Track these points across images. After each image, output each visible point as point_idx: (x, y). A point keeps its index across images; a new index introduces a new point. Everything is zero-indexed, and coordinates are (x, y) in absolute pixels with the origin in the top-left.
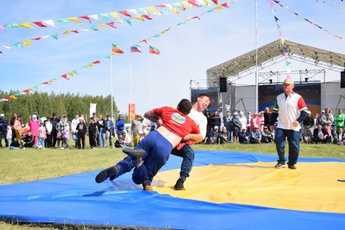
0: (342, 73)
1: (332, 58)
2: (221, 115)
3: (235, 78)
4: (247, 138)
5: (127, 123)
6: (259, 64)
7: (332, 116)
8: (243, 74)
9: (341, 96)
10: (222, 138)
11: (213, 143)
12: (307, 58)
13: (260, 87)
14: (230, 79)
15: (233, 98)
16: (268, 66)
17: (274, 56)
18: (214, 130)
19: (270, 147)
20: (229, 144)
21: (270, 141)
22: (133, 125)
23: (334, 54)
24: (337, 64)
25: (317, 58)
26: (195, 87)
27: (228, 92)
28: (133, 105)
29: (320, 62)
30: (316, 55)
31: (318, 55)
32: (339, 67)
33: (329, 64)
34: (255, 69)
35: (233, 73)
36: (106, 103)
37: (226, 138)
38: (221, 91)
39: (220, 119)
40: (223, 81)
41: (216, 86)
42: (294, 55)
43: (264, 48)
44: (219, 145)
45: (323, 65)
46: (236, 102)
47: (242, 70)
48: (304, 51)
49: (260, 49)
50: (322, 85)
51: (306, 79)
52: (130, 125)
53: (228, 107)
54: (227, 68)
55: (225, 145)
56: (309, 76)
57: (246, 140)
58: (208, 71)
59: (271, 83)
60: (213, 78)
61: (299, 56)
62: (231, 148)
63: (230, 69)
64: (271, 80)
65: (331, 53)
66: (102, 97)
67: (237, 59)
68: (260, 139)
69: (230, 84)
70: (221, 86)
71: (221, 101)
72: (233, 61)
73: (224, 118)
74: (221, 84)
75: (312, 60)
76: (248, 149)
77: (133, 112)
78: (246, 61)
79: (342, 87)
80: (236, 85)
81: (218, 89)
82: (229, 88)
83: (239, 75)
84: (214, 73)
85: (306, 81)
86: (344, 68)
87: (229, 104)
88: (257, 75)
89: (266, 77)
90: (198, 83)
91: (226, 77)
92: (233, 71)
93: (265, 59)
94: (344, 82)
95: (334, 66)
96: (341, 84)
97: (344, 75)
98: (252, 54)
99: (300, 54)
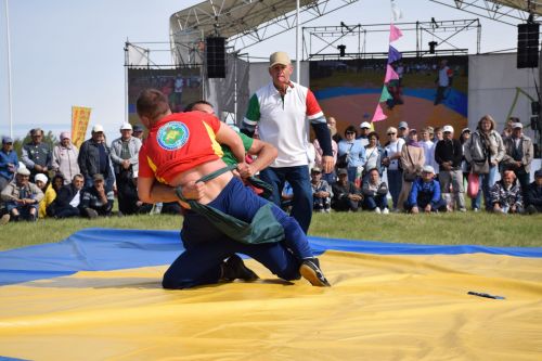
0: (521, 28)
3: (248, 40)
6: (312, 4)
8: (268, 29)
9: (518, 90)
13: (313, 66)
14: (236, 43)
15: (244, 95)
16: (337, 7)
24: (510, 4)
26: (139, 61)
27: (230, 77)
32: (516, 12)
33: (491, 5)
35: (245, 25)
38: (211, 74)
40: (215, 48)
41: (198, 60)
47: (265, 18)
50: (470, 58)
51: (433, 44)
54: (226, 10)
56: (439, 36)
58: (174, 19)
59: (343, 54)
60: (189, 39)
63: (236, 13)
64: (342, 48)
69: (236, 55)
70: (210, 62)
74: (209, 56)
79: (520, 65)
80: (251, 60)
81: (203, 70)
82: (232, 68)
83: (260, 33)
84: (190, 24)
85: (432, 51)
86: (527, 15)
87: (232, 111)
88: (306, 33)
89: (330, 40)
90: (148, 51)
91: (223, 36)
92: (242, 21)
94: (528, 51)
96: (520, 59)
97: (528, 32)
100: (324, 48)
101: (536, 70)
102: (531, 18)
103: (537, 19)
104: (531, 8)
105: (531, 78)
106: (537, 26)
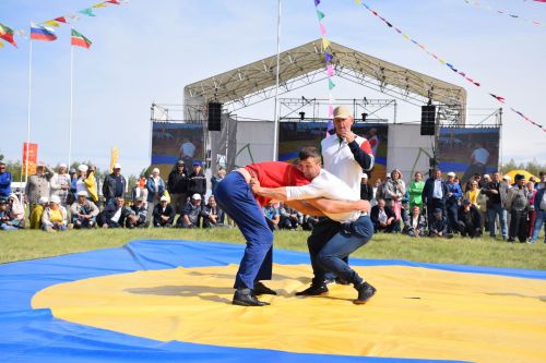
0: (423, 108)
1: (409, 80)
2: (208, 174)
3: (237, 105)
5: (16, 179)
6: (283, 82)
7: (402, 184)
8: (251, 98)
9: (421, 149)
10: (207, 218)
11: (190, 227)
12: (367, 78)
13: (281, 125)
14: (229, 107)
15: (233, 143)
16: (298, 87)
17: (310, 68)
18: (193, 201)
19: (294, 236)
20: (219, 229)
21: (295, 227)
22: (31, 186)
23: (413, 73)
24: (416, 91)
25: (383, 79)
26: (161, 117)
27: (223, 130)
28: (34, 147)
29: (389, 86)
30: (383, 73)
31: (386, 73)
32: (420, 97)
33: (404, 91)
34: (275, 91)
35: (234, 95)
37: (214, 217)
38: (211, 128)
39: (204, 181)
40: (214, 110)
41: (202, 118)
42: (345, 70)
43: (292, 52)
44: (201, 231)
45: (394, 91)
46: (238, 149)
47: (250, 91)
48: (363, 64)
49: (284, 55)
50: (391, 129)
51: (364, 115)
52: (23, 185)
53: (222, 160)
54: (223, 85)
55: (211, 231)
56: (369, 109)
58: (187, 89)
59: (302, 118)
60: (196, 103)
61: (353, 73)
62: (222, 236)
63: (229, 87)
64: (302, 114)
65: (407, 71)
67: (242, 70)
68: (276, 222)
69: (228, 115)
70: (210, 120)
71: (208, 147)
72: (235, 72)
73: (213, 180)
74: (211, 115)
75: (375, 81)
77: (33, 159)
78: (259, 75)
79: (424, 132)
80: (239, 119)
81: (206, 125)
82: (225, 124)
83: (246, 101)
84: (197, 93)
85: (364, 120)
86: (427, 100)
87: (223, 154)
88: (278, 103)
89: (294, 108)
90: (167, 110)
91: (220, 102)
92: (234, 92)
93: (294, 74)
94: (428, 124)
95: (412, 95)
96: (422, 128)
97: (428, 111)
98: (270, 64)
99: (354, 69)
100: (290, 113)
101: (433, 137)
102: (430, 102)
103: (434, 103)
104: (430, 95)
105: (429, 142)
106: (434, 108)
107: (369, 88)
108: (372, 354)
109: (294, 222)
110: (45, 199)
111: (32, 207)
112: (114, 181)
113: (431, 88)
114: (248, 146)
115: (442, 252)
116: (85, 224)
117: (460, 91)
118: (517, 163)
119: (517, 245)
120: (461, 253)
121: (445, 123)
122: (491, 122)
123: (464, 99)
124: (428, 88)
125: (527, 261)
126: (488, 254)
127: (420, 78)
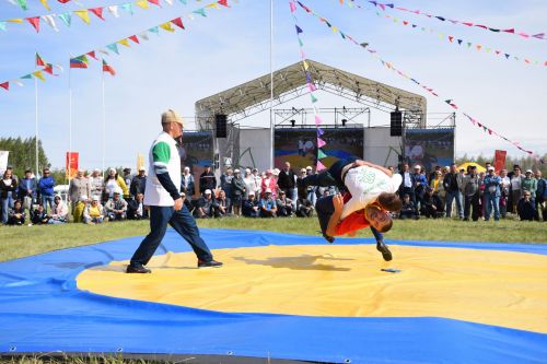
0: (392, 114)
1: (380, 92)
2: (217, 174)
3: (239, 116)
4: (256, 208)
5: (61, 183)
6: (276, 96)
8: (251, 110)
9: (391, 148)
10: (217, 208)
11: (203, 217)
12: (345, 91)
13: (276, 131)
14: (233, 118)
15: (237, 147)
16: (290, 99)
17: (298, 84)
18: (206, 196)
19: (289, 222)
20: (228, 219)
21: (289, 214)
22: (73, 188)
23: (383, 86)
24: (385, 100)
25: (358, 91)
27: (229, 137)
28: (75, 155)
29: (363, 97)
30: (358, 86)
31: (361, 86)
32: (388, 105)
33: (375, 101)
34: (270, 103)
35: (237, 108)
36: (27, 151)
37: (223, 208)
38: (218, 136)
40: (221, 121)
41: (211, 127)
42: (327, 84)
43: (283, 71)
44: (213, 220)
45: (367, 101)
46: (241, 153)
47: (250, 104)
48: (340, 79)
49: (277, 73)
50: (366, 133)
51: (344, 121)
52: (67, 187)
53: (229, 162)
54: (228, 100)
55: (221, 220)
56: (347, 116)
57: (254, 211)
58: (198, 104)
59: (293, 125)
60: (205, 115)
61: (333, 87)
62: (230, 224)
63: (232, 101)
64: (293, 122)
65: (378, 84)
66: (19, 140)
67: (242, 87)
68: (274, 211)
69: (232, 124)
70: (218, 128)
71: (217, 151)
72: (237, 89)
73: (222, 178)
74: (218, 125)
75: (352, 93)
76: (255, 225)
77: (75, 166)
78: (256, 91)
79: (392, 134)
80: (241, 128)
81: (213, 133)
82: (230, 132)
83: (246, 112)
84: (206, 107)
85: (344, 125)
86: (395, 107)
87: (229, 156)
88: (273, 113)
89: (286, 117)
91: (225, 113)
92: (236, 105)
93: (285, 90)
94: (396, 127)
95: (382, 103)
96: (392, 130)
97: (396, 116)
98: (265, 81)
99: (335, 84)
100: (283, 121)
101: (401, 137)
102: (397, 109)
103: (400, 109)
104: (397, 103)
105: (397, 141)
106: (400, 114)
107: (347, 99)
108: (358, 315)
109: (289, 210)
110: (84, 197)
111: (75, 204)
112: (140, 181)
113: (397, 97)
114: (249, 149)
115: (412, 231)
116: (118, 217)
117: (421, 100)
118: (469, 157)
119: (471, 223)
120: (427, 232)
121: (410, 126)
122: (447, 124)
123: (425, 106)
124: (395, 97)
125: (478, 236)
126: (448, 230)
127: (388, 90)
